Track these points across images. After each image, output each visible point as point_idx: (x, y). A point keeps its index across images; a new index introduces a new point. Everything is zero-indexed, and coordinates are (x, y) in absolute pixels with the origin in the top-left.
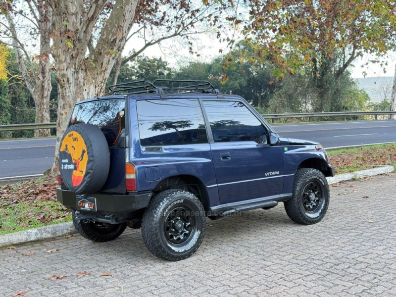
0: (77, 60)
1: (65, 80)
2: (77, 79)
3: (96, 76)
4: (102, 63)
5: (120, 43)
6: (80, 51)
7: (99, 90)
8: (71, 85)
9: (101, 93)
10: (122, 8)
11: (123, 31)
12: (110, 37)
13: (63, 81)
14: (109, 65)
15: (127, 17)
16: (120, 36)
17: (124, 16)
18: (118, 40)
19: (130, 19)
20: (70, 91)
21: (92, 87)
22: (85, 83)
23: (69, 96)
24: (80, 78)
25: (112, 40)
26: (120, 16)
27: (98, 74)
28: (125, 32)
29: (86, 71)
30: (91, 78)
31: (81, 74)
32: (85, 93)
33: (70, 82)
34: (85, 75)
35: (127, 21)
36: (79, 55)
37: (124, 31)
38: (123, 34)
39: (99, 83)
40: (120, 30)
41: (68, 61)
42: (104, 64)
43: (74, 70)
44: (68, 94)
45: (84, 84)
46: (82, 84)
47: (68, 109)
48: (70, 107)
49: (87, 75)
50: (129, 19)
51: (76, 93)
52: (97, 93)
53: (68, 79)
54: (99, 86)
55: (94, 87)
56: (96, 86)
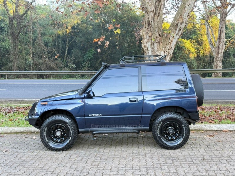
0: (153, 37)
2: (153, 48)
3: (165, 46)
4: (170, 38)
5: (180, 25)
6: (153, 32)
7: (167, 54)
8: (149, 52)
9: (169, 56)
10: (184, 3)
11: (183, 17)
12: (175, 22)
13: (145, 49)
14: (174, 39)
15: (186, 9)
16: (181, 21)
17: (184, 8)
18: (179, 24)
19: (189, 10)
21: (162, 52)
22: (158, 50)
24: (155, 48)
25: (176, 24)
26: (182, 9)
27: (167, 45)
28: (185, 18)
29: (159, 43)
30: (162, 47)
31: (156, 45)
33: (149, 50)
34: (158, 45)
35: (186, 12)
36: (153, 34)
37: (184, 18)
38: (183, 19)
39: (167, 50)
40: (181, 17)
41: (148, 38)
42: (170, 39)
43: (151, 43)
45: (157, 51)
46: (156, 51)
49: (160, 46)
53: (147, 48)
54: (167, 51)
55: (164, 52)
56: (165, 51)
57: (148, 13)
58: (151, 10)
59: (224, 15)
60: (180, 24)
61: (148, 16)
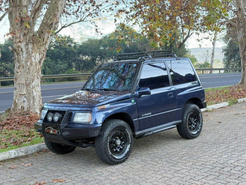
0: (28, 36)
1: (20, 49)
2: (27, 49)
3: (40, 47)
4: (44, 39)
6: (29, 31)
7: (42, 56)
8: (24, 53)
9: (43, 58)
10: (56, 2)
11: (57, 17)
12: (49, 22)
13: (19, 50)
14: (48, 40)
15: (59, 9)
16: (56, 21)
17: (57, 8)
20: (23, 57)
21: (38, 54)
22: (33, 52)
23: (22, 60)
24: (30, 49)
25: (50, 24)
26: (55, 8)
27: (41, 46)
28: (59, 18)
29: (33, 44)
30: (36, 48)
31: (30, 46)
32: (33, 58)
33: (23, 51)
34: (33, 46)
35: (59, 11)
36: (29, 33)
38: (57, 20)
39: (42, 51)
40: (55, 17)
42: (45, 39)
43: (25, 43)
44: (22, 59)
45: (32, 52)
46: (31, 52)
47: (22, 69)
48: (23, 67)
49: (34, 46)
50: (61, 10)
51: (27, 58)
52: (40, 58)
53: (22, 49)
54: (42, 53)
55: (39, 54)
56: (40, 53)
60: (55, 24)
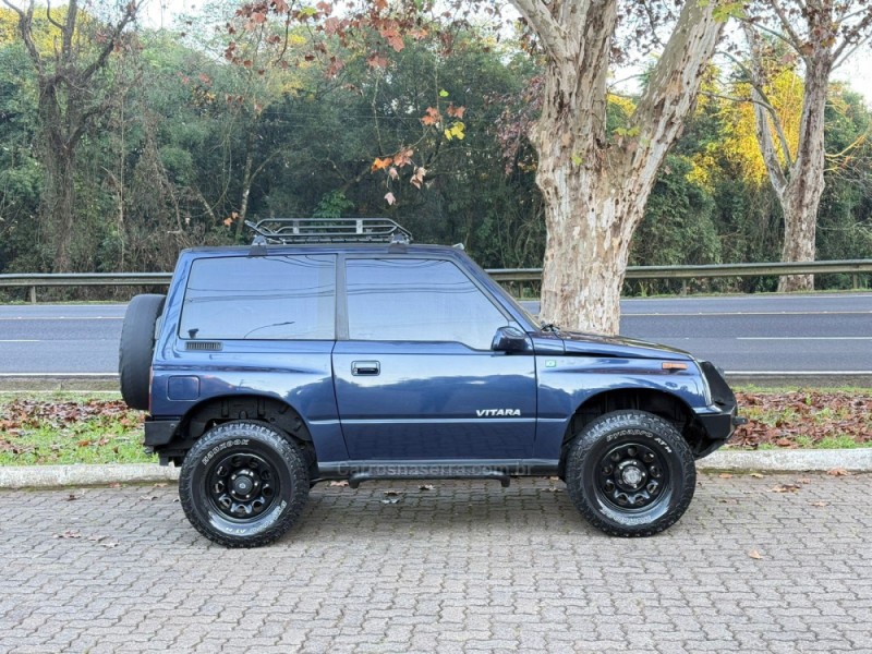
1: (551, 190)
2: (576, 189)
3: (620, 179)
4: (634, 154)
5: (672, 107)
6: (575, 133)
7: (626, 210)
8: (563, 201)
9: (632, 214)
10: (684, 31)
11: (681, 80)
12: (654, 97)
13: (548, 193)
14: (649, 156)
15: (692, 51)
16: (675, 92)
17: (686, 48)
18: (667, 104)
19: (702, 55)
20: (560, 214)
21: (609, 204)
22: (593, 196)
23: (558, 223)
24: (583, 187)
25: (656, 104)
26: (679, 49)
27: (623, 175)
28: (688, 83)
29: (598, 171)
30: (607, 184)
31: (586, 179)
32: (591, 217)
33: (560, 194)
34: (595, 178)
35: (692, 59)
37: (685, 81)
38: (680, 87)
39: (626, 194)
40: (675, 79)
41: (557, 153)
42: (637, 155)
43: (568, 171)
44: (556, 219)
45: (590, 198)
46: (586, 198)
47: (557, 247)
48: (560, 244)
49: (599, 180)
50: (697, 54)
51: (573, 216)
52: (619, 214)
53: (556, 189)
54: (624, 200)
55: (614, 203)
56: (617, 200)
57: (559, 65)
58: (568, 55)
59: (820, 66)
60: (671, 104)
61: (557, 76)
